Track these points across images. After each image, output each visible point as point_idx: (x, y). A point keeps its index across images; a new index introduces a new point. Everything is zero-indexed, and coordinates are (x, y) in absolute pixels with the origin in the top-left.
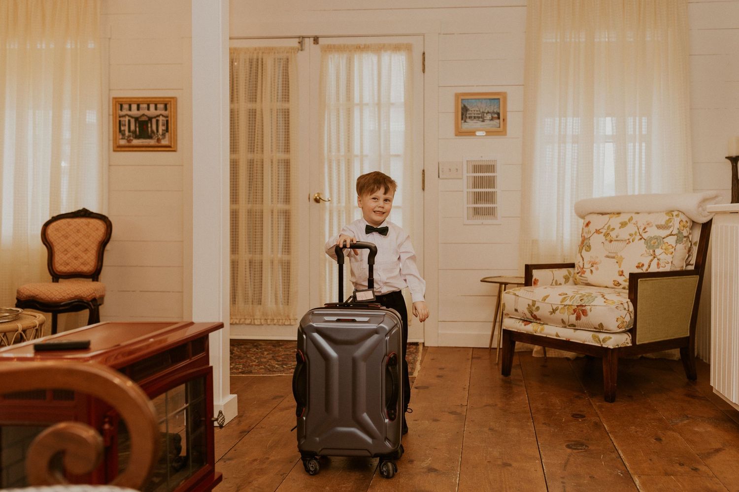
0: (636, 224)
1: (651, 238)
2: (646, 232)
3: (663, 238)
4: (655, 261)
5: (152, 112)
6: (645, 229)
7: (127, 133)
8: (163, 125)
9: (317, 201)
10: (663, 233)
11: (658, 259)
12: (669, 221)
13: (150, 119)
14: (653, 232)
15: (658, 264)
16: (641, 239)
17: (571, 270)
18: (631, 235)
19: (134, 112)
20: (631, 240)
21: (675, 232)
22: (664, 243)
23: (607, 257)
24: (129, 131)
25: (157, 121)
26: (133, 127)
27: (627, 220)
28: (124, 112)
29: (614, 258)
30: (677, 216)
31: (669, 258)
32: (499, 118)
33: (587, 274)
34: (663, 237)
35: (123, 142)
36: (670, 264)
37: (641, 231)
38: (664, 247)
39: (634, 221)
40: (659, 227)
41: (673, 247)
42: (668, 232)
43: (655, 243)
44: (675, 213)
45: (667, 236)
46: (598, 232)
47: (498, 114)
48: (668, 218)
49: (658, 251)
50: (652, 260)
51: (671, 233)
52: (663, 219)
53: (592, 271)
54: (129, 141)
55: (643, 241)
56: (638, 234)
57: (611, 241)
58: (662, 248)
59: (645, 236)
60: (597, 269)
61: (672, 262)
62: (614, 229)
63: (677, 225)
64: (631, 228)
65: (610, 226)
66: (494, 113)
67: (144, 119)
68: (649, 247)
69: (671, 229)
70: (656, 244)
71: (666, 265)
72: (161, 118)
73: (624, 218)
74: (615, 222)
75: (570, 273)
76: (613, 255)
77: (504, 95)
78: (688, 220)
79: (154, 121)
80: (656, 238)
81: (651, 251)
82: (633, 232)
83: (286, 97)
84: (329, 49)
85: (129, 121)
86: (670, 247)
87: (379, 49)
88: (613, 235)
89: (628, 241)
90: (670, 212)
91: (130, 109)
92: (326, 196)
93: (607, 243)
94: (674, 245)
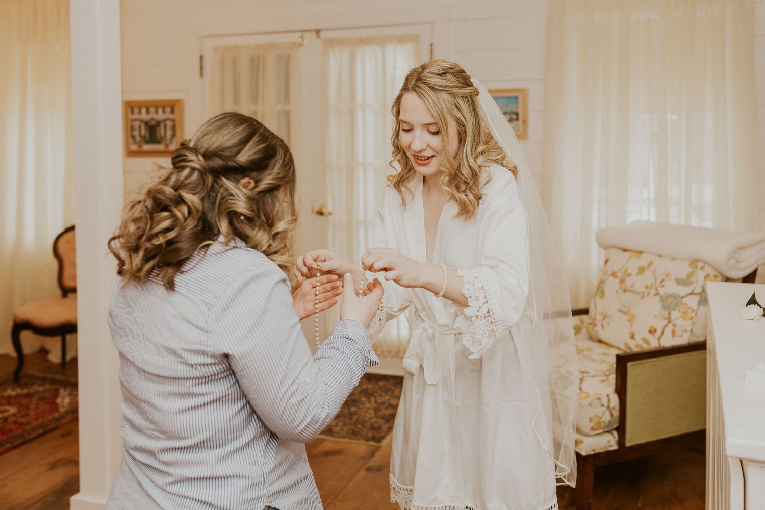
0: (654, 272)
1: (668, 296)
2: (663, 286)
3: (682, 298)
4: (670, 327)
5: (160, 116)
6: (662, 281)
7: (138, 138)
8: (171, 129)
9: (321, 213)
10: (682, 290)
11: (674, 326)
12: (691, 275)
13: (158, 123)
14: (671, 288)
15: (673, 332)
16: (656, 295)
17: (584, 317)
18: (646, 287)
19: (144, 116)
20: (646, 294)
21: (698, 290)
22: (682, 304)
23: (620, 310)
24: (140, 136)
25: (165, 126)
26: (143, 132)
27: (645, 265)
28: (136, 116)
29: (625, 313)
30: (702, 268)
31: (687, 325)
32: (517, 119)
33: (598, 328)
34: (682, 295)
35: (134, 148)
36: (689, 333)
37: (658, 282)
38: (682, 310)
39: (652, 268)
40: (679, 282)
41: (693, 311)
42: (689, 290)
43: (671, 303)
44: (700, 265)
45: (688, 295)
46: (614, 275)
47: (517, 114)
48: (690, 270)
49: (675, 315)
50: (666, 326)
51: (693, 290)
52: (683, 271)
53: (603, 326)
54: (140, 146)
55: (658, 298)
56: (654, 288)
57: (625, 291)
58: (679, 311)
59: (662, 291)
60: (608, 324)
61: (691, 331)
62: (630, 275)
63: (701, 281)
64: (647, 278)
65: (626, 270)
66: (512, 113)
67: (153, 123)
68: (665, 307)
69: (693, 286)
70: (673, 304)
71: (684, 333)
72: (169, 123)
73: (643, 261)
74: (634, 264)
75: (582, 322)
76: (625, 309)
77: (524, 92)
78: (717, 274)
79: (162, 125)
80: (674, 296)
81: (666, 313)
82: (649, 284)
83: (287, 99)
84: (331, 43)
85: (140, 127)
86: (690, 310)
87: (383, 41)
88: (629, 281)
89: (642, 295)
90: (694, 262)
91: (140, 113)
92: (329, 208)
93: (621, 292)
94: (695, 307)
